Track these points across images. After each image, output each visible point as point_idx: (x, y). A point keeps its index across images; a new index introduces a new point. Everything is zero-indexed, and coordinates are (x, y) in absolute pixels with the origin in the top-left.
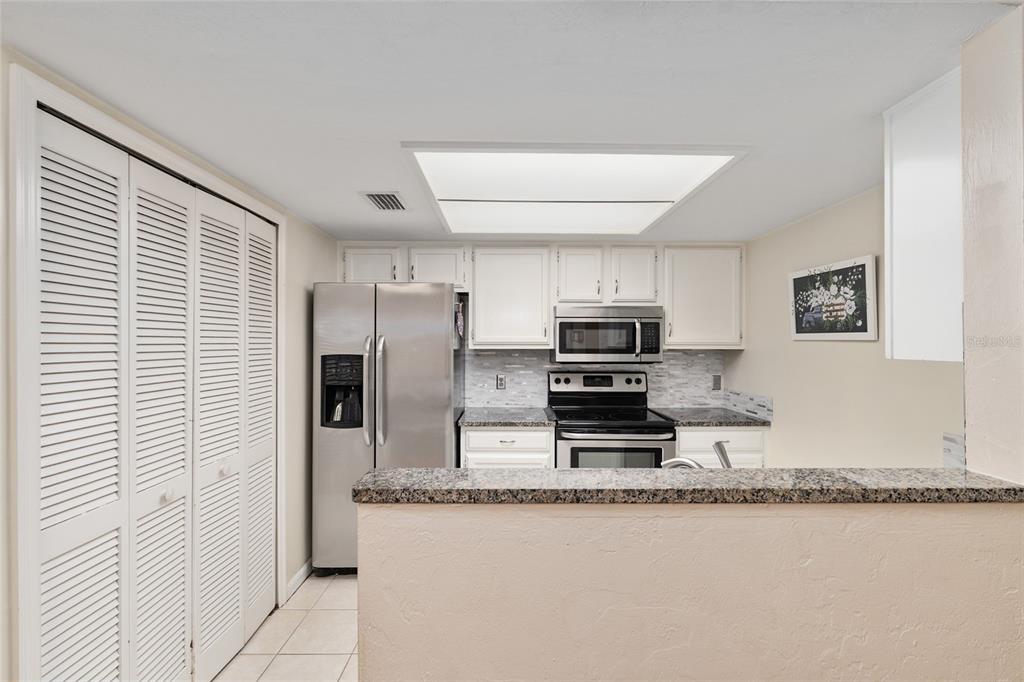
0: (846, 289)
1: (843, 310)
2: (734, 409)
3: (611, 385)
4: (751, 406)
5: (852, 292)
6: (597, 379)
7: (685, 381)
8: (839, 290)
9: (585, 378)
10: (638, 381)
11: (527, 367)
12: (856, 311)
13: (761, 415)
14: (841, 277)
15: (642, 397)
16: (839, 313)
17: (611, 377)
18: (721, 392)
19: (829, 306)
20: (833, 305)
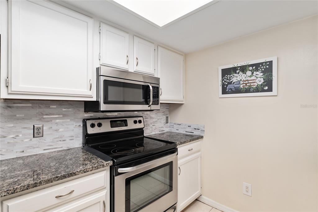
0: (258, 73)
1: (255, 82)
2: (177, 132)
3: (126, 125)
4: (189, 129)
5: (262, 74)
6: (118, 122)
7: (156, 120)
8: (252, 73)
9: (111, 121)
10: (140, 122)
11: (65, 116)
12: (263, 83)
13: (196, 133)
14: (254, 67)
15: (141, 131)
16: (252, 84)
17: (126, 120)
18: (168, 124)
19: (245, 81)
20: (247, 80)
